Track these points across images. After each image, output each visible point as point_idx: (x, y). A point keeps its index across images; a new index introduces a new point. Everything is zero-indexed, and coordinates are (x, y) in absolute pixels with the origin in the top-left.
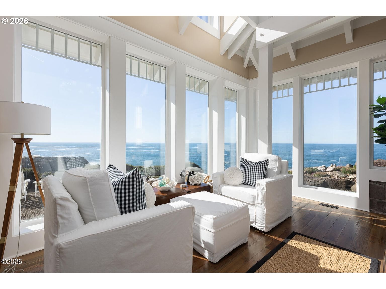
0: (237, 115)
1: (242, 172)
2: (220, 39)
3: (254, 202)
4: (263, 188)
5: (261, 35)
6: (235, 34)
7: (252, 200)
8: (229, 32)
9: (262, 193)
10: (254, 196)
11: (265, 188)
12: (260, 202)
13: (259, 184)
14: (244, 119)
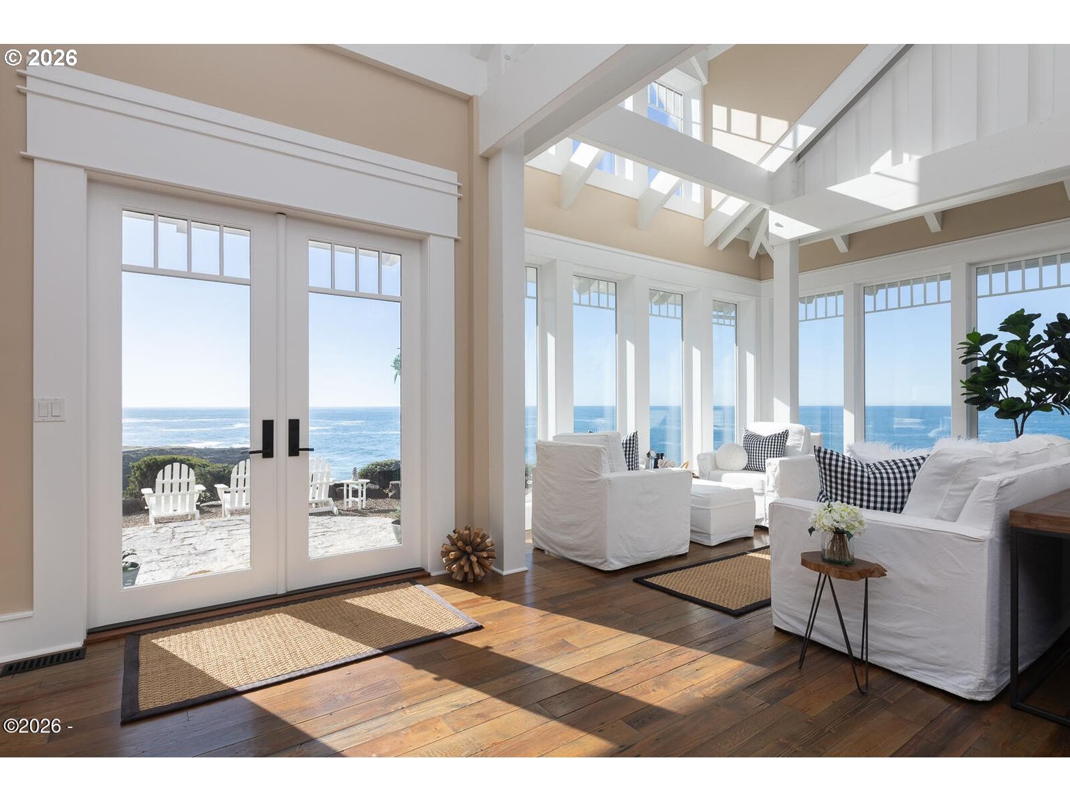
0: (735, 349)
1: (745, 451)
2: (703, 218)
3: (763, 489)
4: (776, 468)
5: (778, 225)
6: (731, 215)
7: (761, 487)
8: (721, 209)
9: (774, 475)
10: (763, 481)
11: (778, 468)
12: (772, 489)
13: (770, 464)
14: (750, 359)
